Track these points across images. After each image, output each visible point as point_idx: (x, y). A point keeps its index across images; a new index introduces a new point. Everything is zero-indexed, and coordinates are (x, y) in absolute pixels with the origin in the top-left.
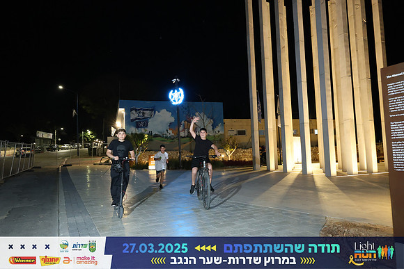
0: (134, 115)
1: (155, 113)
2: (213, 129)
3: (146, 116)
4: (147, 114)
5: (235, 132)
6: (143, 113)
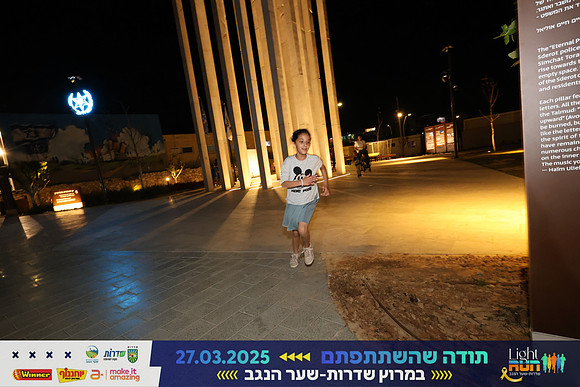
0: (19, 135)
1: (57, 131)
2: (150, 148)
3: (42, 135)
5: (180, 150)
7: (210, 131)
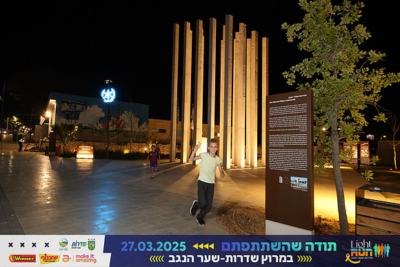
0: (65, 107)
1: (86, 107)
2: (139, 126)
3: (78, 109)
4: (79, 107)
5: (157, 130)
6: (75, 107)
7: (180, 120)
